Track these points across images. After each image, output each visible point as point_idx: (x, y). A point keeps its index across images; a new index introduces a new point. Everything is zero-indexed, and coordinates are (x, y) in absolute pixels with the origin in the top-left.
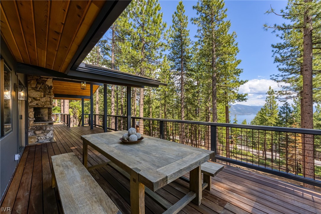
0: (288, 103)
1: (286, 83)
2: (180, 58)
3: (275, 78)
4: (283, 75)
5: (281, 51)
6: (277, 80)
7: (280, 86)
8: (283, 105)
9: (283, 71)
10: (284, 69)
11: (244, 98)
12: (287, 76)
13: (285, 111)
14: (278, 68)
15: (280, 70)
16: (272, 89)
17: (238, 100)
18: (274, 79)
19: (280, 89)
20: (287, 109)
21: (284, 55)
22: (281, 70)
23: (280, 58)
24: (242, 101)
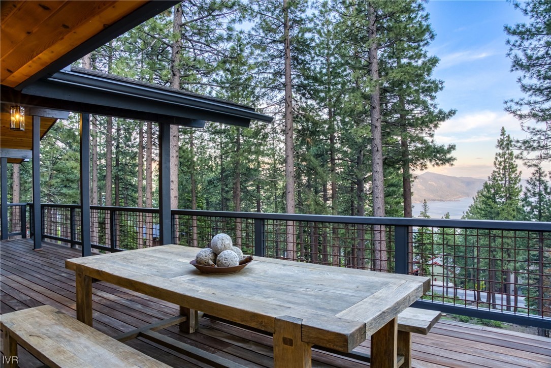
0: (543, 170)
1: (539, 121)
2: (281, 42)
3: (514, 107)
4: (532, 102)
5: (526, 44)
6: (518, 113)
7: (525, 129)
8: (531, 176)
9: (531, 91)
10: (534, 87)
11: (448, 156)
12: (540, 105)
13: (537, 191)
14: (520, 84)
15: (524, 88)
16: (507, 135)
17: (433, 162)
18: (513, 110)
19: (527, 136)
20: (540, 184)
21: (532, 52)
22: (526, 88)
23: (524, 61)
24: (442, 164)
